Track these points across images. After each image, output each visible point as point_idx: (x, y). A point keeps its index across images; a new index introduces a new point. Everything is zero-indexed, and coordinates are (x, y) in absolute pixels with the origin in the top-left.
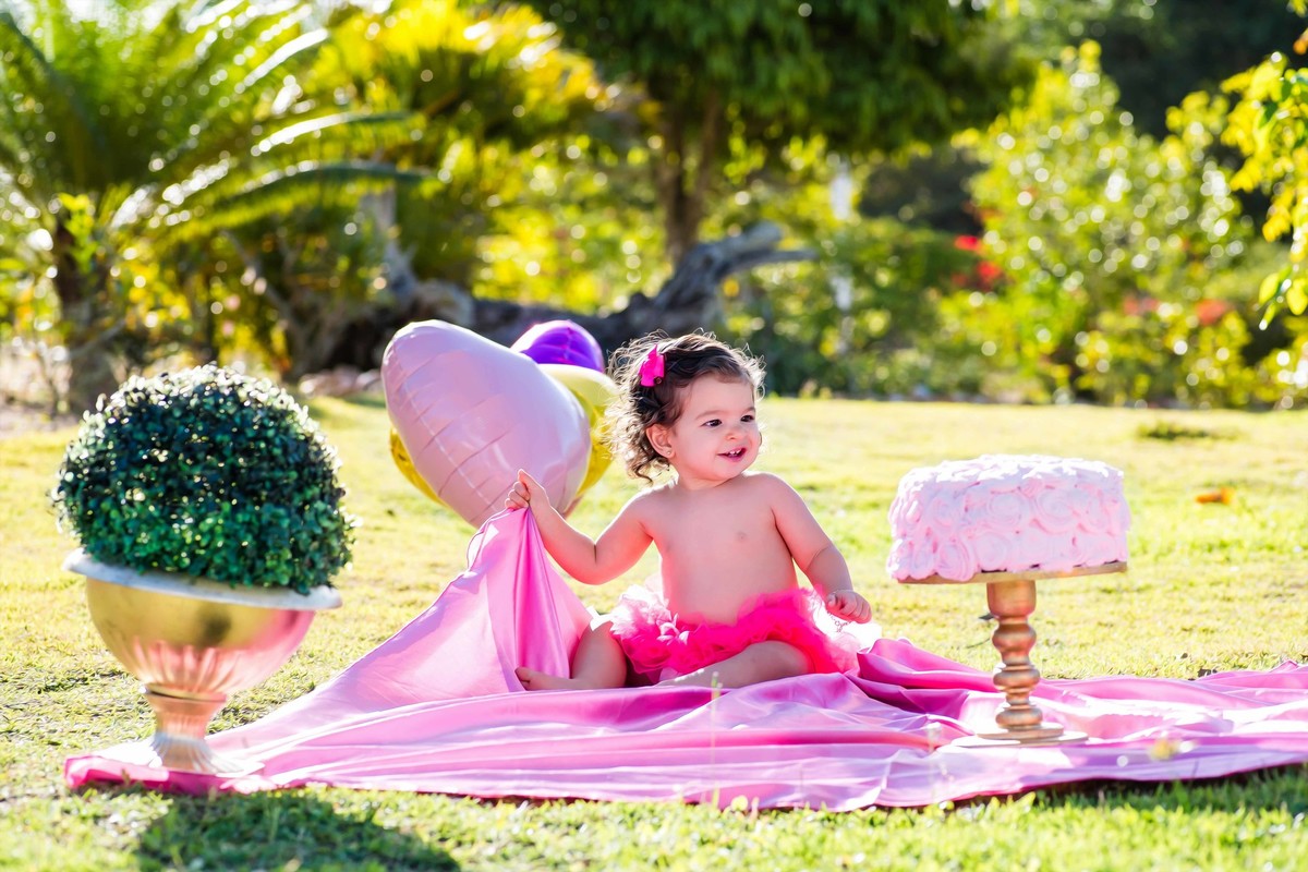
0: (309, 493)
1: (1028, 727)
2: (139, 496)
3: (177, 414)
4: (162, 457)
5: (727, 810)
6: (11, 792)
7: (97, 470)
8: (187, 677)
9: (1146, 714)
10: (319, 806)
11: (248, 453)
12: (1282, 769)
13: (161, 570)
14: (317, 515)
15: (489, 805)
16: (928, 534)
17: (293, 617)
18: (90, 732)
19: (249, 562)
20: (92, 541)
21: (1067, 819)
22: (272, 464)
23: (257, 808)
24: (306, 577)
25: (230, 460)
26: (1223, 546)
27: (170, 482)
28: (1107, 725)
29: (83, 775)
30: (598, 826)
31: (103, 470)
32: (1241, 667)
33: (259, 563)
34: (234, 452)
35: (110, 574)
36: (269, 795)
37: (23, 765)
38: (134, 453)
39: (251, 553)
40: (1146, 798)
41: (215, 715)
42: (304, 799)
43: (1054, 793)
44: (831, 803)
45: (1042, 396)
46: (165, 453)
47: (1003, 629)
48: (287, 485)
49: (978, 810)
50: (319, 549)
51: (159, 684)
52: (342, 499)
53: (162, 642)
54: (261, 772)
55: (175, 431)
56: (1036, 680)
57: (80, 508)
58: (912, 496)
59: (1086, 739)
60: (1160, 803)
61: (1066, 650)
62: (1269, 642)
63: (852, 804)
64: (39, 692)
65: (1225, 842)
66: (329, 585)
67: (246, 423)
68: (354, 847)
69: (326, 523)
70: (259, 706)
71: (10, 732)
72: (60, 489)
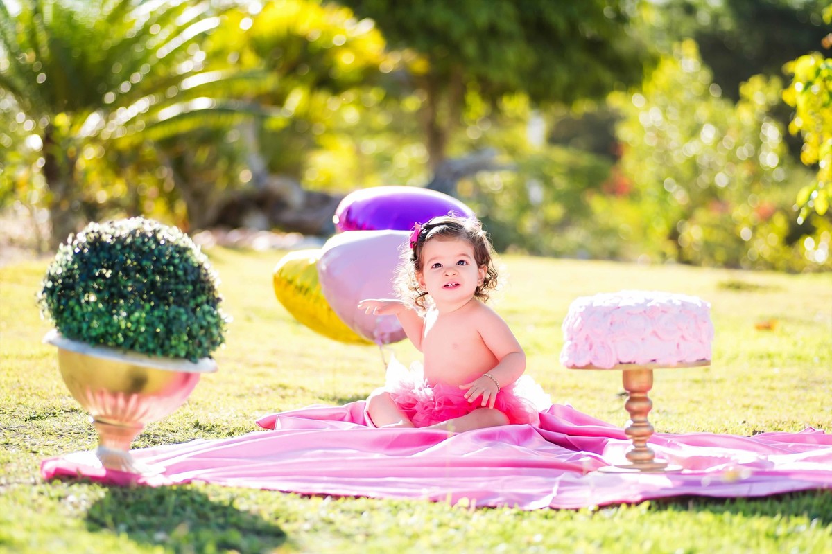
0: (199, 300)
1: (645, 461)
2: (93, 298)
3: (119, 247)
4: (108, 274)
5: (455, 506)
6: (7, 480)
7: (67, 280)
8: (119, 412)
9: (720, 455)
10: (199, 495)
11: (162, 273)
12: (804, 492)
13: (105, 345)
14: (204, 313)
15: (306, 498)
16: (587, 338)
17: (187, 377)
18: (57, 446)
19: (161, 341)
20: (63, 325)
21: (670, 519)
22: (177, 281)
23: (161, 495)
24: (196, 352)
25: (151, 277)
26: (769, 356)
27: (113, 290)
28: (695, 462)
29: (52, 471)
30: (374, 513)
31: (71, 281)
32: (779, 430)
33: (167, 343)
34: (154, 272)
35: (73, 346)
36: (168, 488)
37: (15, 464)
38: (90, 271)
39: (162, 336)
40: (719, 507)
41: (135, 438)
42: (191, 491)
43: (661, 502)
44: (521, 504)
45: (658, 258)
46: (110, 272)
47: (632, 400)
48: (186, 294)
49: (614, 510)
50: (205, 335)
51: (101, 416)
52: (220, 304)
53: (105, 390)
54: (164, 473)
55: (117, 258)
56: (652, 432)
57: (56, 305)
58: (577, 315)
59: (682, 470)
60: (728, 509)
61: (670, 416)
62: (797, 415)
63: (534, 505)
64: (26, 421)
65: (768, 535)
66: (210, 357)
67: (161, 254)
68: (221, 521)
69: (210, 319)
70: (163, 433)
71: (7, 444)
72: (43, 292)
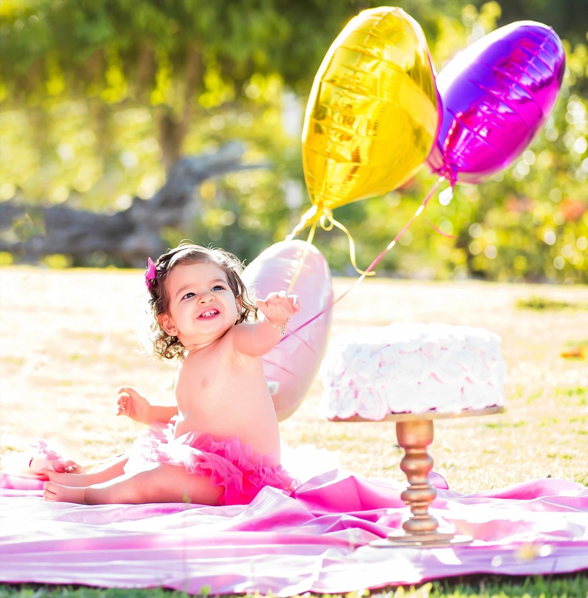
1: (427, 532)
5: (196, 595)
15: (14, 590)
16: (351, 384)
26: (580, 391)
28: (490, 529)
40: (517, 588)
43: (446, 583)
44: (273, 590)
45: (445, 273)
47: (408, 457)
59: (472, 542)
60: (527, 591)
61: (459, 472)
